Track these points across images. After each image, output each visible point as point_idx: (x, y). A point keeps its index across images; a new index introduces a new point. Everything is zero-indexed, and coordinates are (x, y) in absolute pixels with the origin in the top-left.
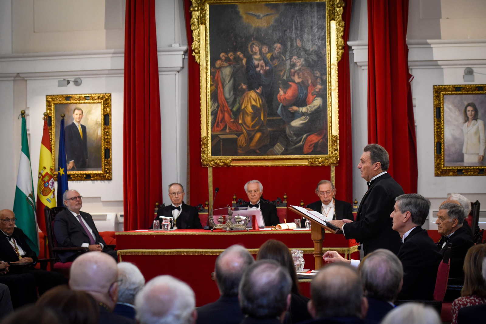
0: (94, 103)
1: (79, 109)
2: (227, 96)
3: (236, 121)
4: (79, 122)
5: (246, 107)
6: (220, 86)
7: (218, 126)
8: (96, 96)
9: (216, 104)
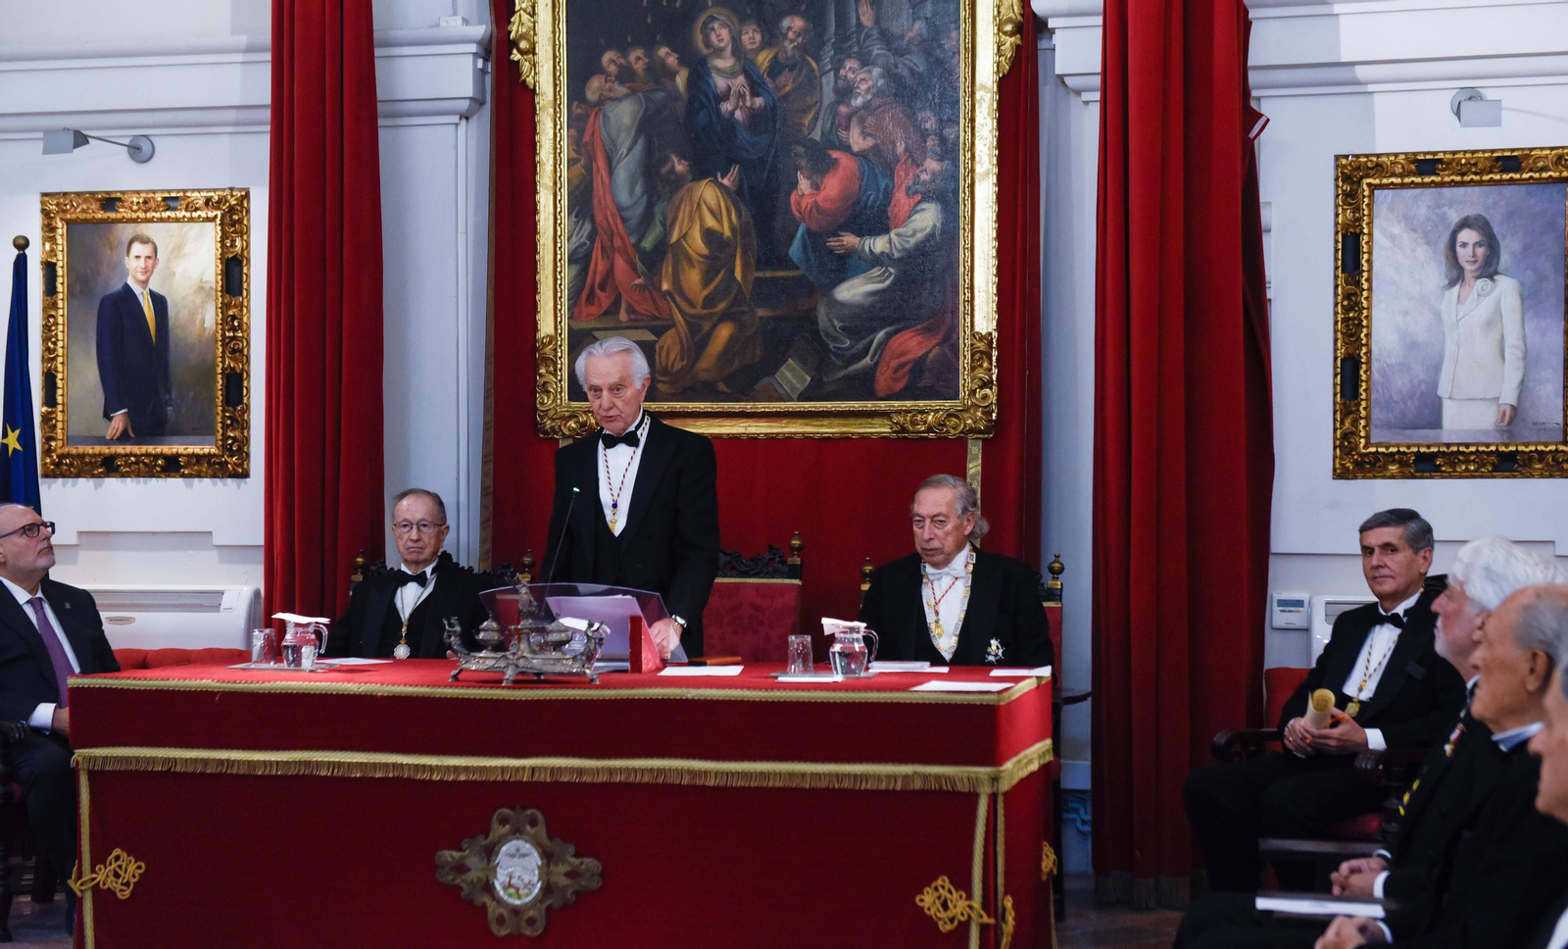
0: (191, 220)
1: (145, 241)
2: (624, 198)
3: (652, 284)
4: (145, 283)
5: (684, 236)
6: (601, 162)
7: (591, 299)
8: (199, 198)
9: (588, 227)
